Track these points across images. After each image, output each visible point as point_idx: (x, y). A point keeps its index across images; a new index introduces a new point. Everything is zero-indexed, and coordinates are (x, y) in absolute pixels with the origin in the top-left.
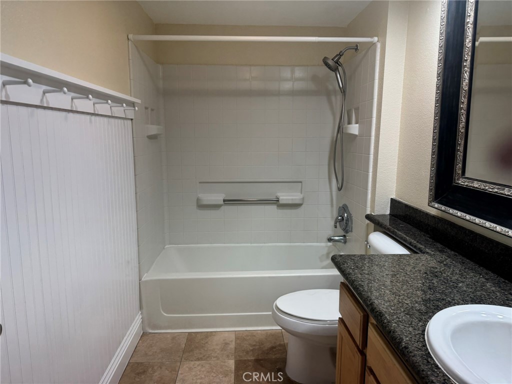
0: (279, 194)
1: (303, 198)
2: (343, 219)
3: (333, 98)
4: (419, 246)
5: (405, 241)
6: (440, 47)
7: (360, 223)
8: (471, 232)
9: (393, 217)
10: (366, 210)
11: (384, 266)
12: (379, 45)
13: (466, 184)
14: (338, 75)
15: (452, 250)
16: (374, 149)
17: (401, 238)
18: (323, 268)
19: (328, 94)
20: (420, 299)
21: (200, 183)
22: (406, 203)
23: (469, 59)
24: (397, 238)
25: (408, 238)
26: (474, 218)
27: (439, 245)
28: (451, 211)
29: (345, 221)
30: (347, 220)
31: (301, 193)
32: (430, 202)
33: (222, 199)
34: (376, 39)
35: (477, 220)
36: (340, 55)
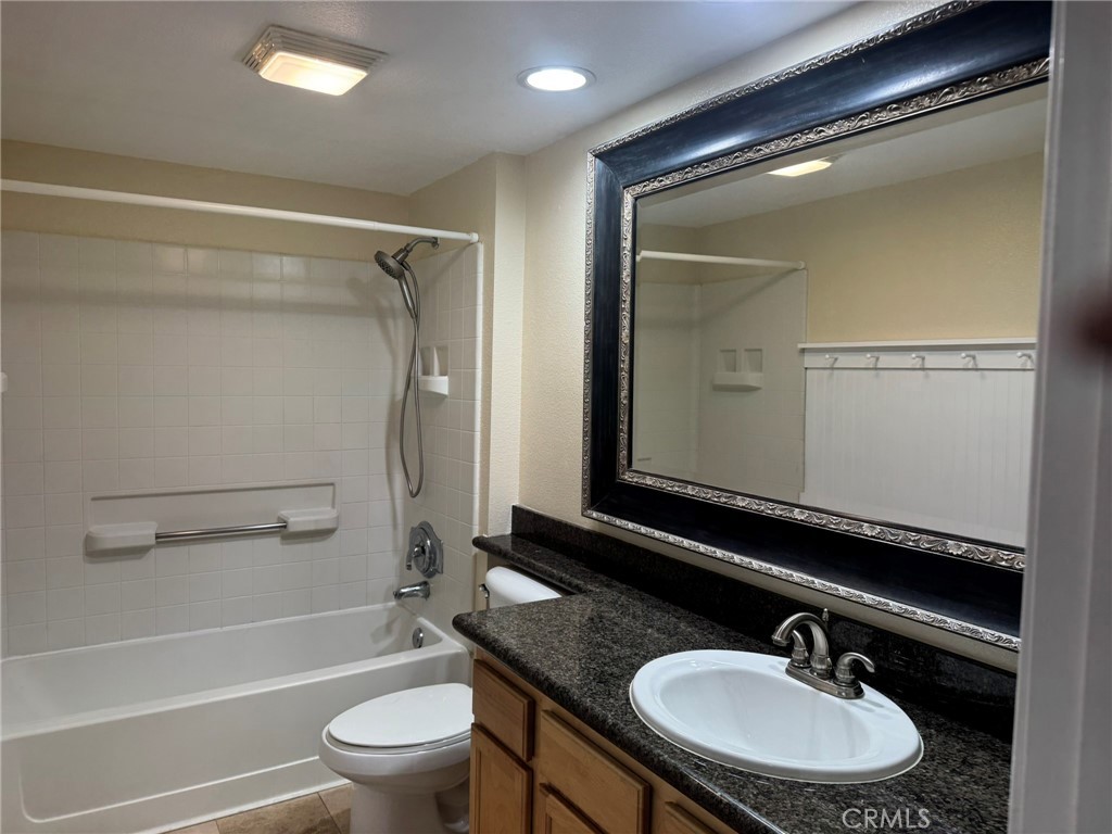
0: (284, 513)
1: (338, 518)
2: (424, 551)
3: (390, 322)
4: (576, 582)
5: (552, 576)
6: (587, 276)
7: (458, 556)
8: (647, 552)
9: (519, 539)
10: (471, 530)
11: (540, 620)
12: (481, 248)
13: (635, 480)
14: (405, 287)
15: (622, 582)
16: (482, 422)
17: (544, 572)
18: (380, 654)
19: (381, 315)
20: (608, 660)
21: (94, 499)
22: (540, 512)
23: (628, 299)
24: (537, 574)
25: (555, 571)
26: (652, 530)
27: (602, 577)
28: (618, 522)
29: (427, 555)
30: (433, 551)
31: (333, 507)
32: (584, 510)
33: (153, 532)
34: (475, 237)
35: (657, 534)
36: (406, 250)
